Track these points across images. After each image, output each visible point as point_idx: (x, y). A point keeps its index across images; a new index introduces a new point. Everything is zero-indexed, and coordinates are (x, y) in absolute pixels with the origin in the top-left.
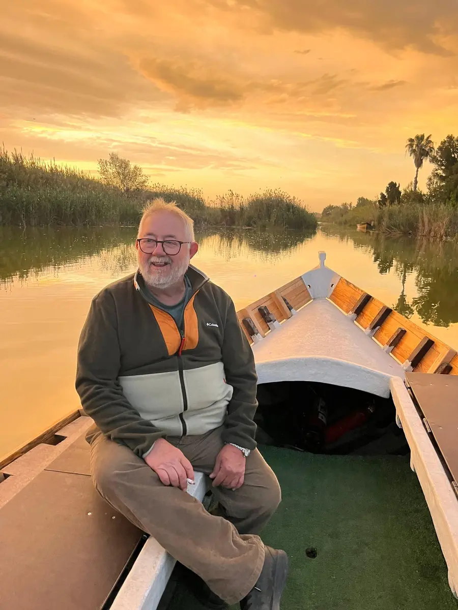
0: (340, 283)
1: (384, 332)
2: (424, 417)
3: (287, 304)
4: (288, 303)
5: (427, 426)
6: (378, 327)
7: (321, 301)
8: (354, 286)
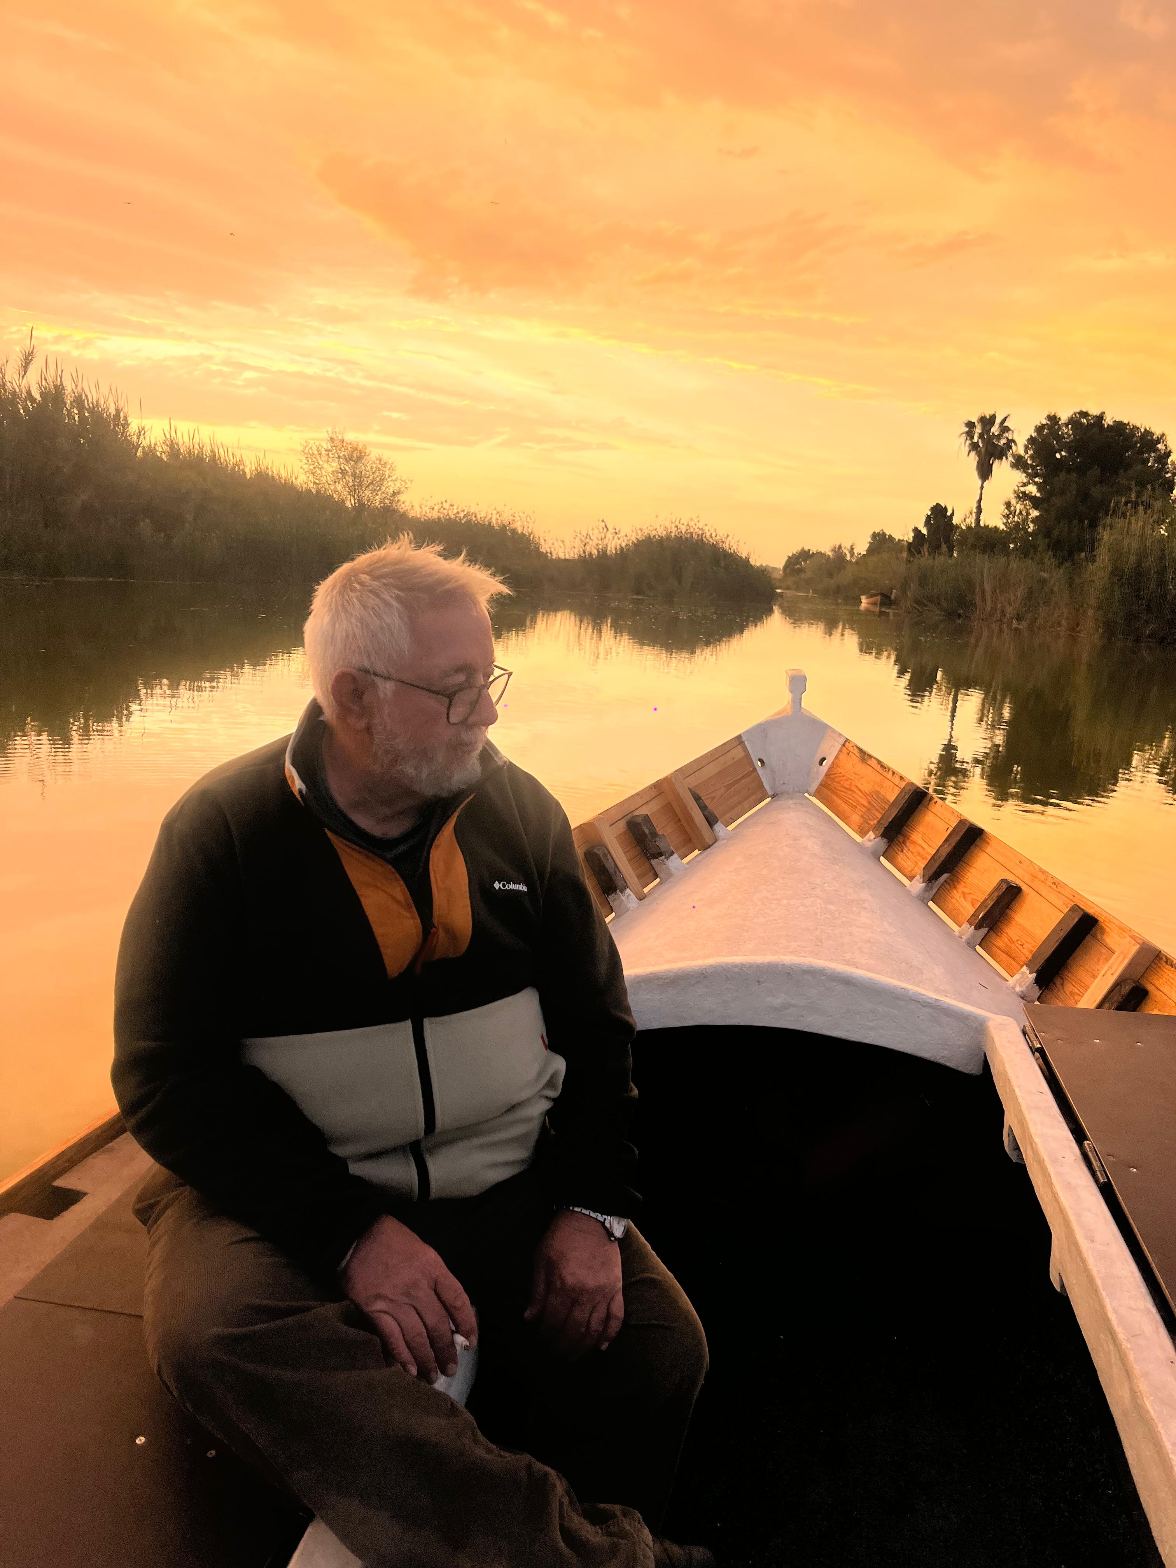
0: (843, 757)
1: (961, 888)
2: (1086, 1138)
3: (703, 808)
4: (706, 807)
5: (1096, 1165)
6: (945, 876)
7: (791, 802)
8: (879, 762)
